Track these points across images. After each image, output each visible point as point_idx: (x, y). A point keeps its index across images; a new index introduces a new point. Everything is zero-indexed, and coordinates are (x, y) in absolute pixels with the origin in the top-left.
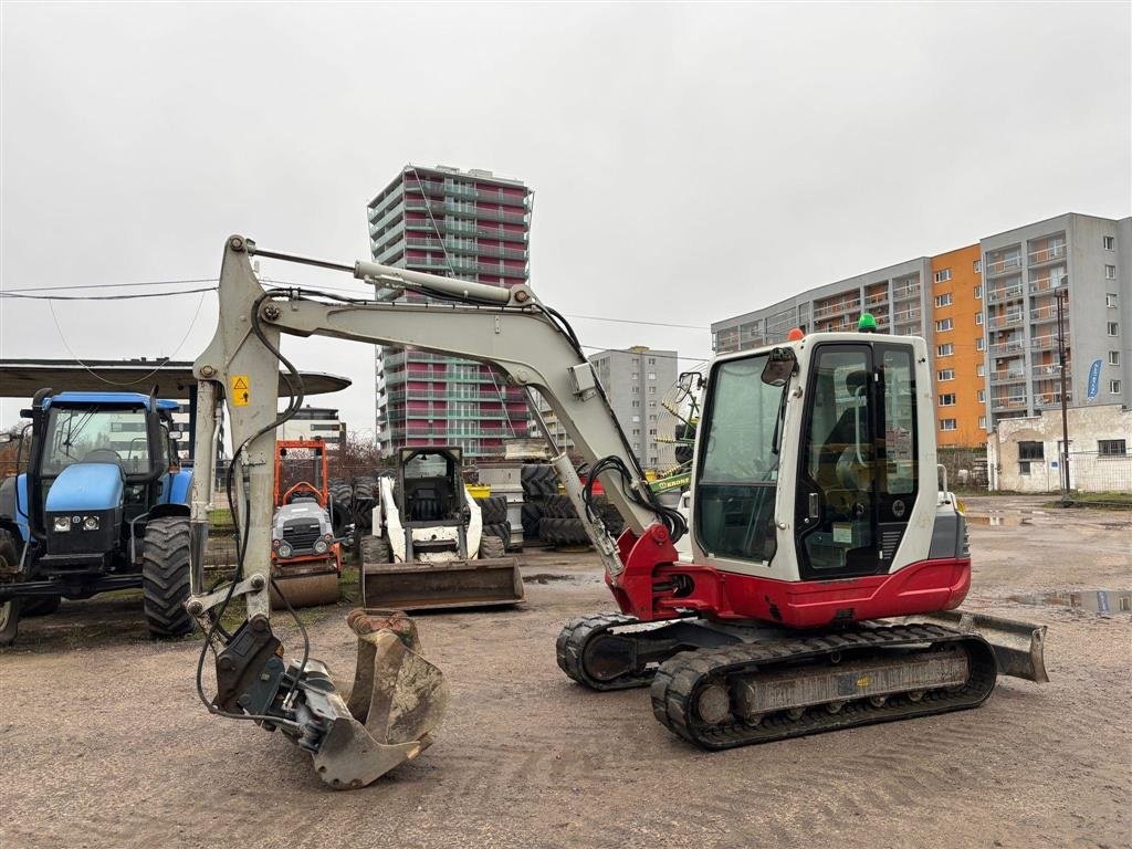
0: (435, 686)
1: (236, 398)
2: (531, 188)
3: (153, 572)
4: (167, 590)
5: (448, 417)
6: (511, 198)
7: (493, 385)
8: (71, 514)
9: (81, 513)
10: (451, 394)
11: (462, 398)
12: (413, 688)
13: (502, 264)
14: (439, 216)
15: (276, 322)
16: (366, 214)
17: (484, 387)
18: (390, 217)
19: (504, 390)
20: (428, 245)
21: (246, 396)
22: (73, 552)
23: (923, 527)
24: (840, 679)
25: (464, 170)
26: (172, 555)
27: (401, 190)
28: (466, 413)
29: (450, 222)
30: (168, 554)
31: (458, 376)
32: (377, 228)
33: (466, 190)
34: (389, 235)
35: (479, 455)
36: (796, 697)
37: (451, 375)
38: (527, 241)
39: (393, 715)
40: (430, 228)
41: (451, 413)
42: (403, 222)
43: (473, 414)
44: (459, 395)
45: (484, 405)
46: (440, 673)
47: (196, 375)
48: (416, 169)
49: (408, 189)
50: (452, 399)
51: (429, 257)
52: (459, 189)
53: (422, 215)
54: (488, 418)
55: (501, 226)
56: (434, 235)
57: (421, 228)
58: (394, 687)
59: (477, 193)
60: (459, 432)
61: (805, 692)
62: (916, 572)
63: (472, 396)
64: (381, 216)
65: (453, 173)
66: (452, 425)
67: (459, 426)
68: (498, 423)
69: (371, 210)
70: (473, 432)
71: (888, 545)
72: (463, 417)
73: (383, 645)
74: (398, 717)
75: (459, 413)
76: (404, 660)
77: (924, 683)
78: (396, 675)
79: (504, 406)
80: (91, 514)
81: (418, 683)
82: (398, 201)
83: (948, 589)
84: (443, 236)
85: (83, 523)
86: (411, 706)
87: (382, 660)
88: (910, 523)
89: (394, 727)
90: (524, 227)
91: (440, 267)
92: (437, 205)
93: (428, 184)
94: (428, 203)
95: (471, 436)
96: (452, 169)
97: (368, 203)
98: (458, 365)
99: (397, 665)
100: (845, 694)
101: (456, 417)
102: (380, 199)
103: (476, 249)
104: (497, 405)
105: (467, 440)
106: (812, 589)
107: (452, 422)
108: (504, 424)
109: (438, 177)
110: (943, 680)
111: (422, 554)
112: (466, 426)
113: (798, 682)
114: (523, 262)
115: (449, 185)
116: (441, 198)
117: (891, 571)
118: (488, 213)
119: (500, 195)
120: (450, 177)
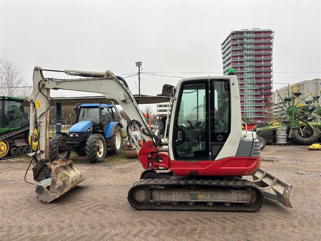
0: (67, 180)
1: (37, 106)
2: (273, 31)
3: (87, 147)
4: (90, 151)
5: (245, 106)
6: (267, 35)
7: (259, 95)
8: (73, 132)
9: (75, 132)
10: (246, 98)
11: (249, 100)
12: (61, 180)
13: (263, 57)
14: (242, 45)
15: (44, 87)
16: (221, 47)
17: (256, 96)
18: (227, 47)
19: (263, 96)
20: (239, 54)
21: (39, 105)
22: (74, 141)
23: (233, 145)
24: (191, 194)
25: (250, 29)
26: (92, 143)
27: (230, 39)
28: (251, 104)
29: (245, 46)
30: (91, 143)
31: (248, 93)
32: (223, 51)
33: (251, 35)
34: (227, 53)
35: (254, 117)
36: (172, 198)
37: (246, 93)
38: (272, 48)
39: (57, 186)
40: (239, 49)
41: (246, 104)
42: (231, 48)
43: (253, 104)
44: (248, 99)
45: (256, 101)
46: (68, 177)
47: (29, 101)
48: (235, 31)
49: (232, 38)
50: (246, 100)
51: (239, 58)
52: (249, 35)
53: (236, 45)
54: (258, 105)
55: (263, 44)
56: (240, 51)
57: (236, 49)
58: (56, 179)
59: (254, 35)
60: (248, 110)
61: (176, 197)
62: (228, 161)
63: (253, 99)
64: (225, 47)
65: (247, 31)
66: (246, 108)
67: (248, 108)
68: (261, 107)
69: (222, 46)
70: (253, 110)
71: (215, 151)
72: (249, 105)
73: (53, 168)
74: (58, 187)
75: (248, 104)
76: (59, 173)
77: (230, 200)
78: (57, 176)
79: (263, 101)
80: (77, 133)
81: (63, 179)
82: (229, 42)
83: (245, 168)
84: (243, 51)
85: (75, 135)
86: (61, 185)
87: (53, 172)
88: (226, 143)
89: (57, 189)
90: (271, 44)
91: (242, 60)
92: (241, 41)
93: (239, 35)
94: (238, 41)
95: (252, 111)
96: (246, 29)
97: (221, 44)
98: (248, 89)
99: (57, 174)
100: (193, 199)
101: (247, 105)
102: (225, 42)
103: (254, 53)
104: (261, 101)
105: (251, 113)
106: (179, 163)
107: (246, 107)
108: (263, 107)
109: (241, 33)
110: (238, 200)
111: (163, 146)
112: (251, 108)
113: (173, 193)
114: (270, 55)
115: (245, 35)
116: (242, 39)
117: (216, 159)
118: (258, 41)
119: (263, 35)
120: (245, 32)
